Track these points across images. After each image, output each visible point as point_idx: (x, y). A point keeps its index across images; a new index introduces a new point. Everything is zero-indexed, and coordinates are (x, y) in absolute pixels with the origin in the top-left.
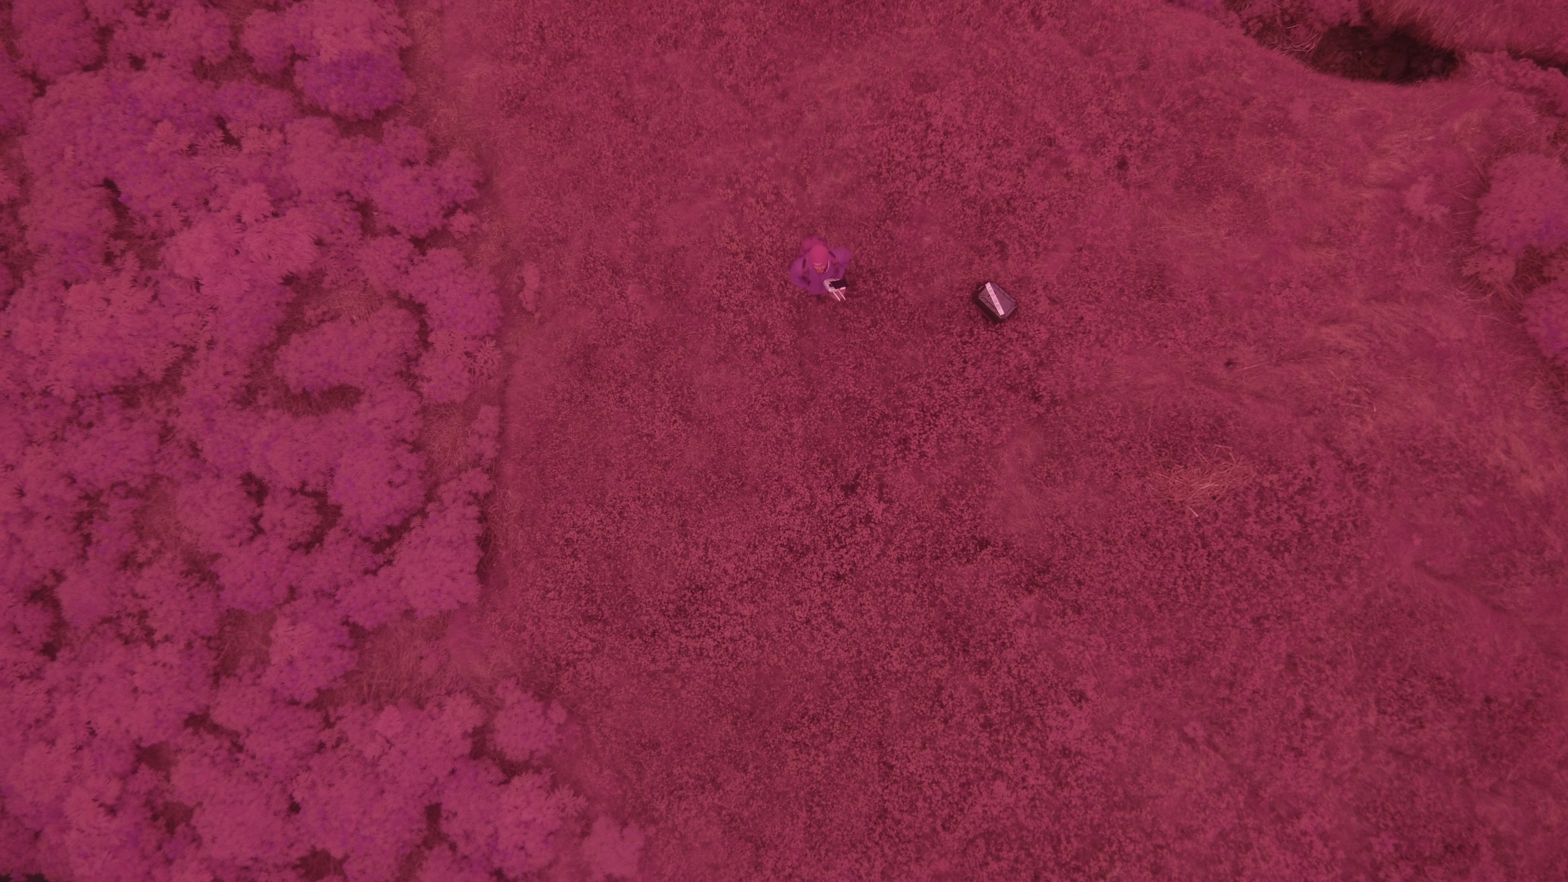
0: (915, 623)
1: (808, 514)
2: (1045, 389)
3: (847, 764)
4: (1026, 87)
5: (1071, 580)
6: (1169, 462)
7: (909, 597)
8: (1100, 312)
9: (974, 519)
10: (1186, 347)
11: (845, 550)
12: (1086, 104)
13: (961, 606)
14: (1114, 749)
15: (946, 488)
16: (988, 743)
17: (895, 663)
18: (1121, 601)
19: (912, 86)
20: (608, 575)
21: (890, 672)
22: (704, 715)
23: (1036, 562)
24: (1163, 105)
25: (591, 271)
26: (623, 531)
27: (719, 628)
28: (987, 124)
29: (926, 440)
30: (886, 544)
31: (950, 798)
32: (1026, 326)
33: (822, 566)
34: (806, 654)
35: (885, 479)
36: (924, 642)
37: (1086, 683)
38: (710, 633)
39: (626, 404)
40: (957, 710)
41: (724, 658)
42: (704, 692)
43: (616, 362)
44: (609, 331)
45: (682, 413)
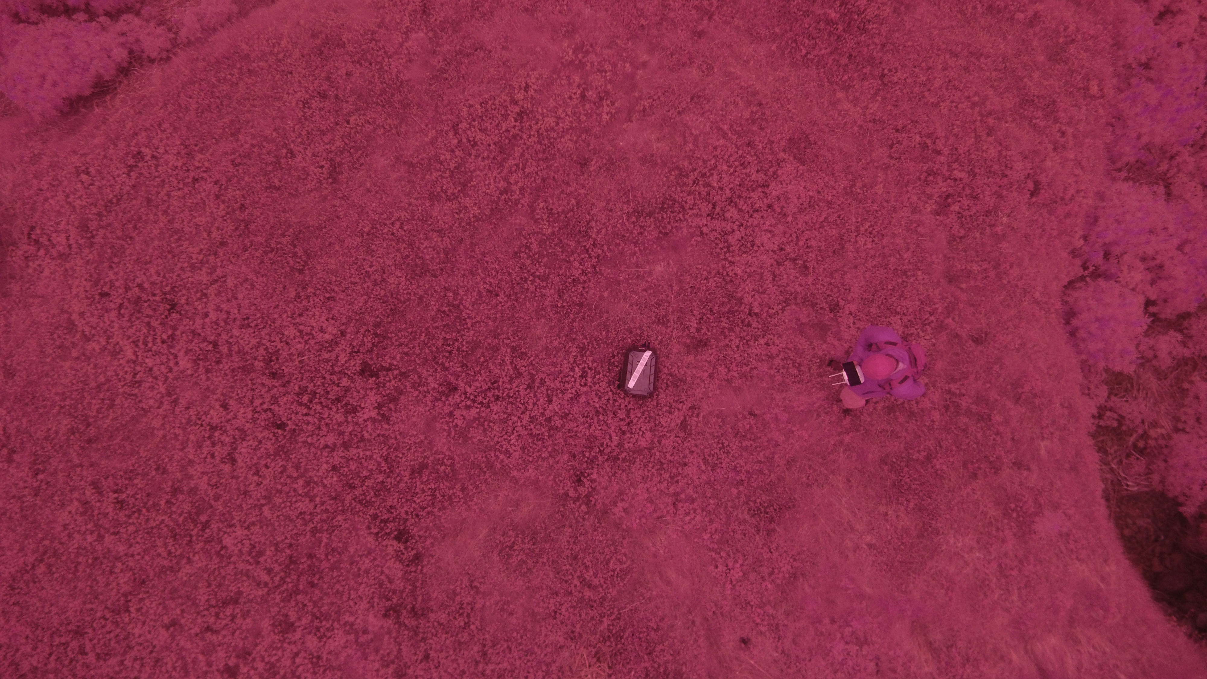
0: (283, 529)
2: (592, 482)
3: (104, 566)
4: (869, 245)
5: (423, 647)
6: (604, 655)
7: (304, 505)
8: (704, 477)
10: (730, 586)
11: (305, 411)
12: (899, 313)
13: (329, 560)
17: (230, 540)
19: (790, 139)
20: (132, 213)
21: (220, 543)
24: (953, 387)
26: (178, 194)
27: (150, 350)
28: (806, 237)
29: (466, 407)
30: (341, 445)
32: (639, 418)
33: (275, 401)
34: (183, 449)
35: (402, 397)
36: (270, 552)
38: (137, 346)
39: (306, 110)
40: (224, 632)
41: (127, 376)
42: (82, 382)
43: (339, 73)
44: (363, 47)
45: (334, 167)
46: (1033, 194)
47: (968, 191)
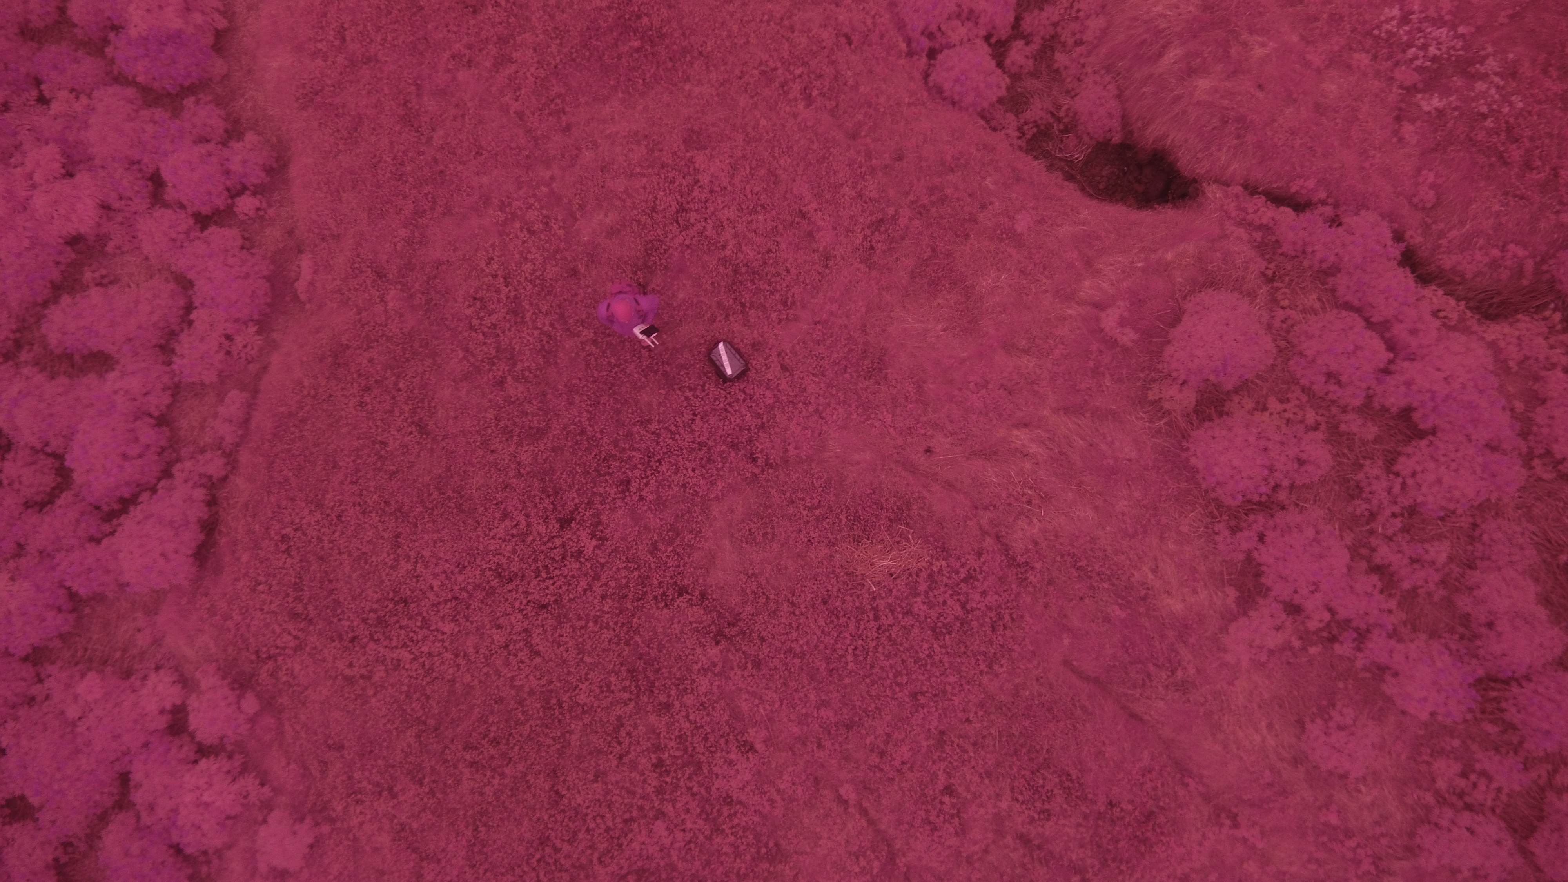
0: (608, 659)
1: (521, 541)
2: (762, 451)
3: (521, 788)
4: (789, 161)
5: (755, 636)
6: (858, 536)
7: (607, 634)
8: (823, 385)
9: (678, 566)
11: (551, 582)
12: (842, 185)
13: (653, 648)
14: (772, 801)
15: (658, 533)
16: (655, 783)
17: (582, 696)
18: (797, 662)
19: (684, 141)
20: (318, 575)
21: (578, 705)
22: (389, 726)
24: (911, 197)
25: (357, 272)
26: (337, 535)
27: (418, 641)
28: (749, 190)
29: (647, 484)
30: (594, 579)
31: (611, 833)
32: (753, 388)
33: (527, 593)
34: (500, 676)
35: (601, 517)
37: (755, 735)
38: (408, 646)
39: (366, 408)
40: (633, 748)
41: (419, 672)
42: (394, 702)
43: (364, 365)
44: (363, 334)
45: (419, 426)
46: (850, 43)
47: (813, 76)
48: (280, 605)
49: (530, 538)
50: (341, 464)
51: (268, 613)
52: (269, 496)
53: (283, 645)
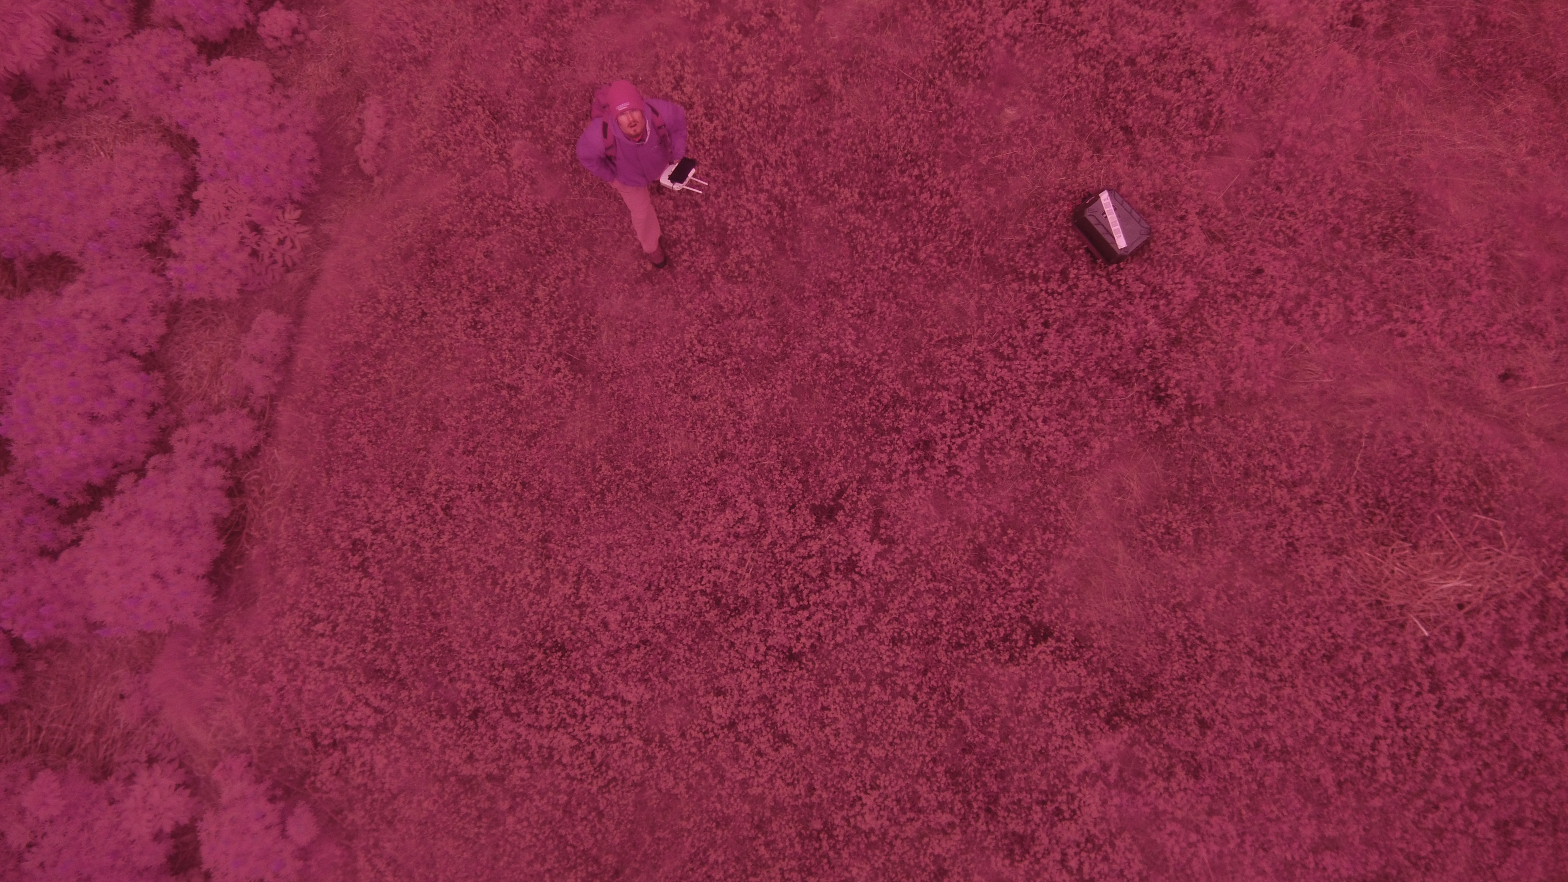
0: (910, 752)
1: (753, 546)
2: (1178, 384)
5: (1190, 718)
6: (1386, 534)
7: (905, 706)
8: (1292, 262)
9: (1029, 588)
10: (1438, 338)
11: (806, 614)
13: (991, 734)
15: (985, 531)
17: (868, 817)
18: (1276, 766)
20: (415, 606)
21: (858, 832)
22: (538, 864)
23: (1128, 676)
25: (459, 113)
26: (445, 538)
27: (584, 717)
29: (961, 448)
30: (875, 611)
32: (1161, 273)
33: (766, 634)
34: (722, 779)
35: (885, 504)
36: (922, 788)
38: (566, 726)
39: (483, 332)
41: (585, 769)
42: (544, 823)
43: (477, 262)
44: (475, 212)
45: (570, 359)
48: (353, 655)
49: (768, 539)
50: (446, 422)
51: (331, 669)
52: (329, 475)
53: (357, 723)
